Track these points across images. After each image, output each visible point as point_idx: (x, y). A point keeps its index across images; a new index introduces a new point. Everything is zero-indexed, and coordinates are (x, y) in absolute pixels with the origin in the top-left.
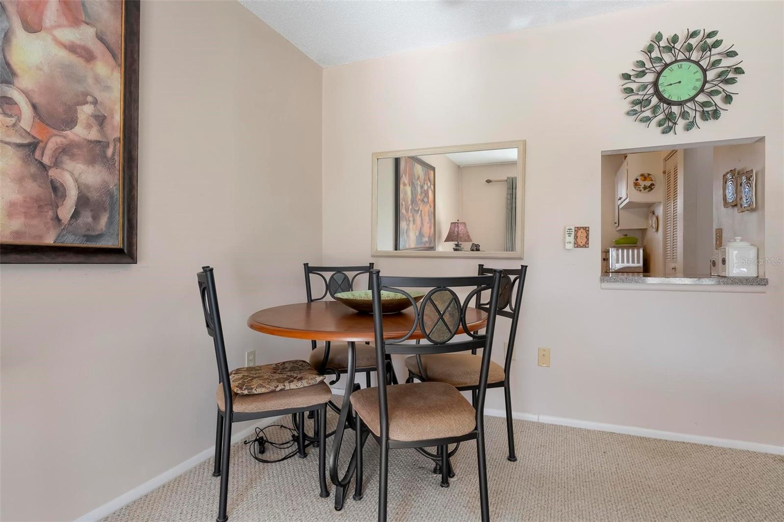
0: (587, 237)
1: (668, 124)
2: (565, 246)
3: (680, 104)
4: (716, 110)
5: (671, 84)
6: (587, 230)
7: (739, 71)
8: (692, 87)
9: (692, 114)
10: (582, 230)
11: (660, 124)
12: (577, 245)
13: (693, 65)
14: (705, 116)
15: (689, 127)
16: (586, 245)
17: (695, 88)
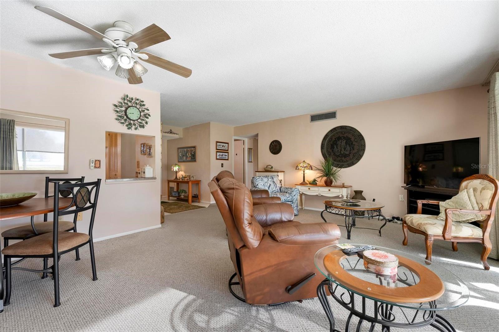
0: (100, 164)
1: (129, 126)
2: (90, 167)
3: (134, 121)
4: (143, 125)
5: (130, 113)
6: (100, 161)
7: (149, 115)
8: (136, 116)
9: (137, 125)
10: (97, 161)
11: (127, 126)
12: (95, 167)
13: (137, 109)
14: (141, 126)
15: (136, 129)
16: (99, 167)
17: (137, 117)
